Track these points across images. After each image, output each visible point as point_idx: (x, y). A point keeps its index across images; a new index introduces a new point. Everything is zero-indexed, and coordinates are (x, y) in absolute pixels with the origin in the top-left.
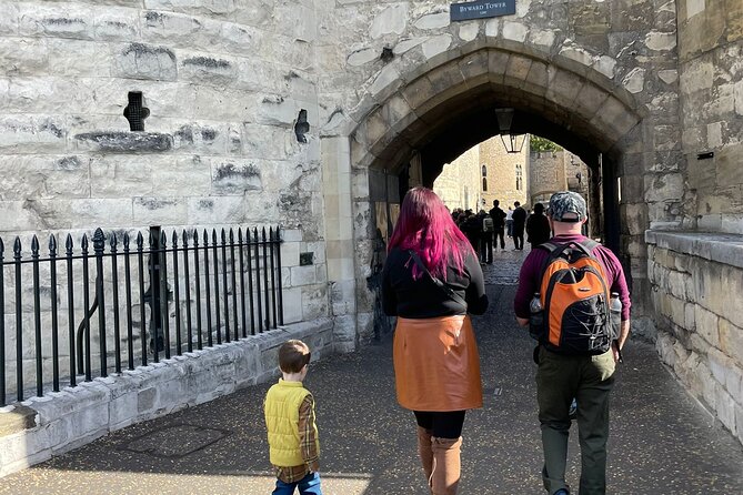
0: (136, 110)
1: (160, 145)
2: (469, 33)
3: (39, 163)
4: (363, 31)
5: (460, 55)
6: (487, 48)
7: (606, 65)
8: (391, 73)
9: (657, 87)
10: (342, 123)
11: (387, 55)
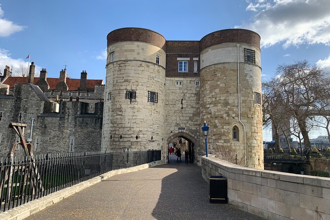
0: (152, 138)
1: (154, 141)
2: (180, 131)
3: (145, 143)
4: (169, 129)
5: (179, 133)
6: (182, 132)
7: (193, 135)
8: (172, 134)
9: (198, 138)
10: (166, 139)
11: (172, 132)
